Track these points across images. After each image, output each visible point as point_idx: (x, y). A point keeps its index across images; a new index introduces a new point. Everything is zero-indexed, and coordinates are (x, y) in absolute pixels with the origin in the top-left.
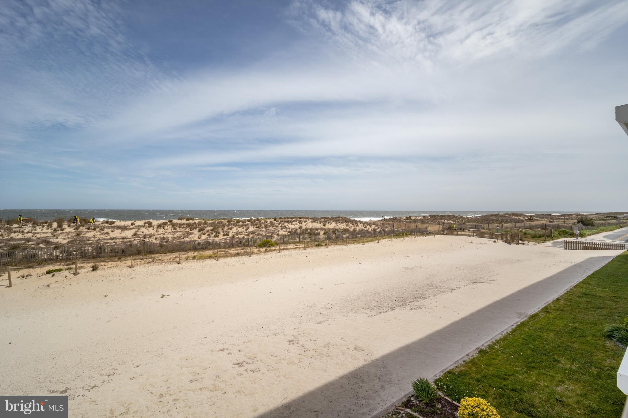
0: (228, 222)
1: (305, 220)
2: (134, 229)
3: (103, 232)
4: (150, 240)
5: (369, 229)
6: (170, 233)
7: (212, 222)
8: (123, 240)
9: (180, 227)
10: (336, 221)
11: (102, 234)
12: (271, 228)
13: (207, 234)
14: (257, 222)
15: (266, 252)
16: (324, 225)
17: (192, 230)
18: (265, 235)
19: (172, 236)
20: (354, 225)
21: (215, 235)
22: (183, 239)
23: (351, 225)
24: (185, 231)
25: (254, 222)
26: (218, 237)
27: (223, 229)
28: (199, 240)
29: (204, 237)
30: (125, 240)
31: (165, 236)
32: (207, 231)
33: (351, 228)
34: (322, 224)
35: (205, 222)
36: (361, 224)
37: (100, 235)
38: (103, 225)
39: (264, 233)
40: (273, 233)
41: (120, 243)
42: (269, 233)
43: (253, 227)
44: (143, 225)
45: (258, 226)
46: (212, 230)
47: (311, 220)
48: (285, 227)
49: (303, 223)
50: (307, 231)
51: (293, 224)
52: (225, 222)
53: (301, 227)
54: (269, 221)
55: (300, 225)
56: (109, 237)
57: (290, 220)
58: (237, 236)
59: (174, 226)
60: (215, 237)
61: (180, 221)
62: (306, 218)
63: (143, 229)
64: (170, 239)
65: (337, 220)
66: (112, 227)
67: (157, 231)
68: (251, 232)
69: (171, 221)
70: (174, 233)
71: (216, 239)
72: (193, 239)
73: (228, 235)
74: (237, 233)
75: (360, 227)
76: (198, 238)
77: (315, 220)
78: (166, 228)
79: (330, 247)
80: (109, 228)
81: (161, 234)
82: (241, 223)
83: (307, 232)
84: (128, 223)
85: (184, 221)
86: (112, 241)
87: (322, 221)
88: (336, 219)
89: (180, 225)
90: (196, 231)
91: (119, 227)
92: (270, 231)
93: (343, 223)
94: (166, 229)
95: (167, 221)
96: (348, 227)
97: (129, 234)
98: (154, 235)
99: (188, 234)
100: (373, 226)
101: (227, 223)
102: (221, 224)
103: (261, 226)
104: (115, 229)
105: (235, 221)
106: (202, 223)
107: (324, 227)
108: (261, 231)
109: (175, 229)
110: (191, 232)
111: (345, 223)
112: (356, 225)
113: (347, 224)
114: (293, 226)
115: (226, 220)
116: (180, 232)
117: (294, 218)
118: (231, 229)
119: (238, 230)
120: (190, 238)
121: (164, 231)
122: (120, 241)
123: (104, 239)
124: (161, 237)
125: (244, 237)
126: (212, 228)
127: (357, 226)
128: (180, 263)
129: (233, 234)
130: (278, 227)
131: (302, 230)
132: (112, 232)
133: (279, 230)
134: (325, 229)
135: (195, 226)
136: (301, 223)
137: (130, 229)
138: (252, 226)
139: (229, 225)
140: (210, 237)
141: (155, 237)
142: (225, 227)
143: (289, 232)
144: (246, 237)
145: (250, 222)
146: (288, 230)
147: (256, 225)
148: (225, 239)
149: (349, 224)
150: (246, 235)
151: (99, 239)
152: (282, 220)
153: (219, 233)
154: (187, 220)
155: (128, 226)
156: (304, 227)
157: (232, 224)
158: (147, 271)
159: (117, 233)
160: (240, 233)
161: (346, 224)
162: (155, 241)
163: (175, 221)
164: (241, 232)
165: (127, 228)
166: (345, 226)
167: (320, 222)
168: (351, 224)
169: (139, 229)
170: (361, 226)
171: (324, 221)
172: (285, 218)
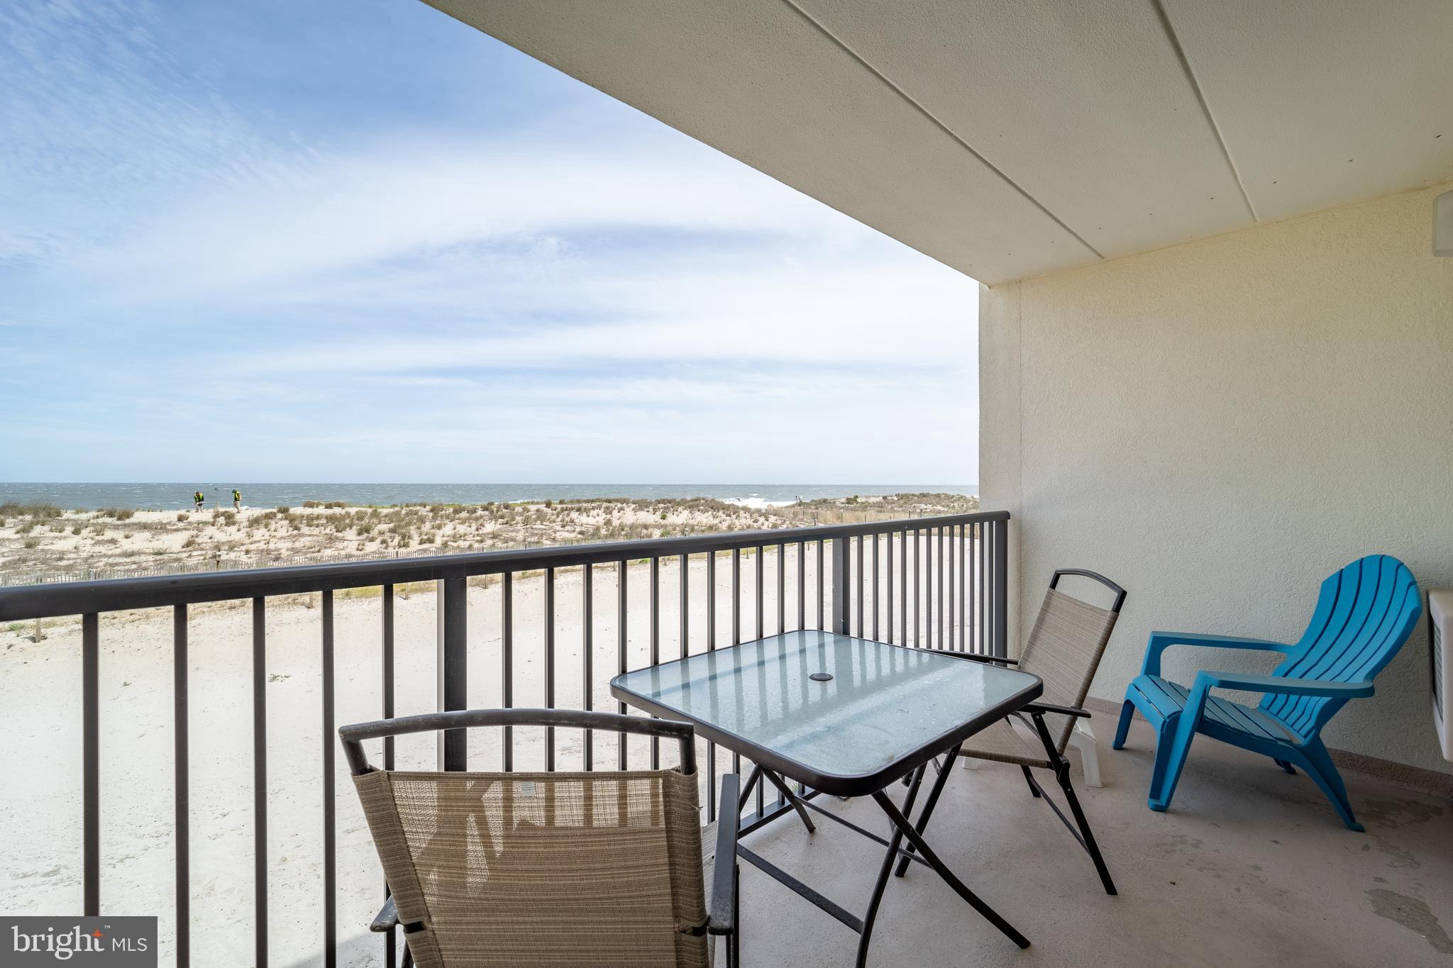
0: (432, 511)
1: (619, 505)
2: (185, 529)
3: (100, 538)
4: (232, 555)
5: (763, 524)
6: (283, 538)
7: (393, 513)
8: (158, 557)
9: (309, 525)
10: (690, 507)
11: (98, 543)
12: (538, 525)
13: (378, 541)
14: (504, 510)
15: (524, 578)
16: (664, 517)
17: (340, 532)
18: (524, 541)
19: (290, 545)
20: (729, 516)
21: (399, 543)
22: (319, 551)
23: (723, 516)
24: (323, 532)
25: (498, 511)
26: (406, 545)
27: (419, 528)
28: (359, 553)
29: (371, 547)
30: (165, 557)
31: (272, 546)
32: (381, 533)
33: (723, 523)
34: (659, 514)
35: (375, 511)
36: (745, 515)
37: (93, 545)
38: (100, 521)
39: (520, 537)
40: (542, 535)
41: (152, 564)
42: (533, 535)
43: (493, 522)
44: (212, 520)
45: (506, 519)
46: (393, 531)
47: (633, 506)
48: (572, 521)
49: (615, 512)
50: (623, 530)
51: (591, 514)
52: (424, 511)
53: (608, 523)
54: (533, 508)
55: (608, 516)
56: (118, 551)
57: (584, 505)
58: (455, 545)
59: (293, 521)
60: (400, 546)
61: (308, 511)
62: (623, 501)
63: (210, 530)
64: (284, 553)
65: (693, 505)
66: (125, 526)
67: (249, 535)
68: (488, 534)
69: (284, 511)
70: (293, 538)
71: (403, 550)
72: (343, 553)
73: (431, 541)
74: (454, 536)
75: (743, 521)
76: (358, 549)
77: (642, 505)
78: (273, 526)
79: (671, 565)
80: (116, 527)
81: (259, 542)
82: (464, 515)
83: (623, 533)
84: (170, 516)
85: (321, 510)
86: (128, 560)
87: (659, 509)
88: (691, 503)
89: (311, 520)
90: (351, 534)
91: (144, 527)
92: (536, 532)
93: (707, 511)
94: (273, 529)
95: (275, 510)
96: (716, 521)
97: (173, 542)
98: (242, 545)
99: (331, 539)
100: (772, 519)
101: (431, 515)
102: (416, 516)
103: (513, 519)
104: (134, 530)
105: (451, 510)
106: (366, 514)
107: (663, 522)
108: (512, 531)
109: (296, 528)
110: (340, 535)
111: (710, 513)
112: (734, 516)
113: (715, 513)
114: (591, 521)
115: (428, 508)
116: (310, 535)
117: (593, 501)
118: (439, 527)
119: (457, 529)
120: (337, 549)
121: (268, 534)
122: (151, 558)
123: (105, 556)
124: (261, 548)
125: (470, 547)
126: (392, 525)
127: (736, 518)
128: (313, 607)
129: (445, 539)
130: (554, 522)
131: (611, 528)
132: (127, 537)
133: (558, 528)
134: (665, 526)
135: (347, 521)
136: (611, 513)
137: (177, 530)
138: (491, 519)
139: (434, 518)
140: (386, 548)
141: (244, 548)
142: (424, 523)
143: (581, 533)
144: (476, 545)
145: (487, 510)
146: (578, 529)
147: (502, 517)
148: (425, 551)
149: (720, 513)
150: (477, 541)
151: (92, 556)
152: (564, 506)
153: (410, 537)
154: (327, 507)
155: (169, 523)
156: (616, 523)
157: (442, 516)
158: (229, 628)
159: (141, 541)
160: (463, 537)
161: (712, 514)
162: (244, 558)
163: (296, 510)
164: (465, 535)
165: (168, 527)
166: (711, 518)
167: (655, 511)
168: (724, 513)
169: (200, 530)
170: (746, 518)
171: (665, 508)
172: (572, 502)
